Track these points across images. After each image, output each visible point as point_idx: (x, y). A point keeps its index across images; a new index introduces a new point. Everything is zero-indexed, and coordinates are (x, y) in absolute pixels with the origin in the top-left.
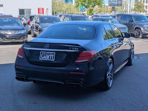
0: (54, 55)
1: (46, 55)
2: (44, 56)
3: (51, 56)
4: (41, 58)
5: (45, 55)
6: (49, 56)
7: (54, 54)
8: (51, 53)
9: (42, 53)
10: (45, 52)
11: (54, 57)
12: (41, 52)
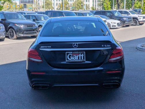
0: (84, 55)
1: (74, 56)
2: (71, 57)
3: (80, 56)
4: (67, 59)
5: (72, 55)
6: (78, 56)
7: (84, 53)
8: (79, 52)
9: (68, 54)
10: (71, 53)
11: (84, 57)
12: (66, 53)
